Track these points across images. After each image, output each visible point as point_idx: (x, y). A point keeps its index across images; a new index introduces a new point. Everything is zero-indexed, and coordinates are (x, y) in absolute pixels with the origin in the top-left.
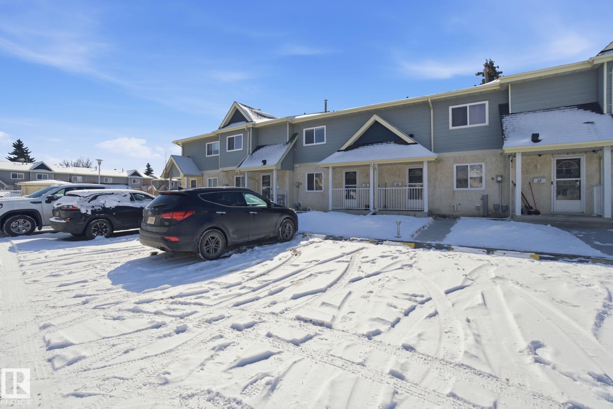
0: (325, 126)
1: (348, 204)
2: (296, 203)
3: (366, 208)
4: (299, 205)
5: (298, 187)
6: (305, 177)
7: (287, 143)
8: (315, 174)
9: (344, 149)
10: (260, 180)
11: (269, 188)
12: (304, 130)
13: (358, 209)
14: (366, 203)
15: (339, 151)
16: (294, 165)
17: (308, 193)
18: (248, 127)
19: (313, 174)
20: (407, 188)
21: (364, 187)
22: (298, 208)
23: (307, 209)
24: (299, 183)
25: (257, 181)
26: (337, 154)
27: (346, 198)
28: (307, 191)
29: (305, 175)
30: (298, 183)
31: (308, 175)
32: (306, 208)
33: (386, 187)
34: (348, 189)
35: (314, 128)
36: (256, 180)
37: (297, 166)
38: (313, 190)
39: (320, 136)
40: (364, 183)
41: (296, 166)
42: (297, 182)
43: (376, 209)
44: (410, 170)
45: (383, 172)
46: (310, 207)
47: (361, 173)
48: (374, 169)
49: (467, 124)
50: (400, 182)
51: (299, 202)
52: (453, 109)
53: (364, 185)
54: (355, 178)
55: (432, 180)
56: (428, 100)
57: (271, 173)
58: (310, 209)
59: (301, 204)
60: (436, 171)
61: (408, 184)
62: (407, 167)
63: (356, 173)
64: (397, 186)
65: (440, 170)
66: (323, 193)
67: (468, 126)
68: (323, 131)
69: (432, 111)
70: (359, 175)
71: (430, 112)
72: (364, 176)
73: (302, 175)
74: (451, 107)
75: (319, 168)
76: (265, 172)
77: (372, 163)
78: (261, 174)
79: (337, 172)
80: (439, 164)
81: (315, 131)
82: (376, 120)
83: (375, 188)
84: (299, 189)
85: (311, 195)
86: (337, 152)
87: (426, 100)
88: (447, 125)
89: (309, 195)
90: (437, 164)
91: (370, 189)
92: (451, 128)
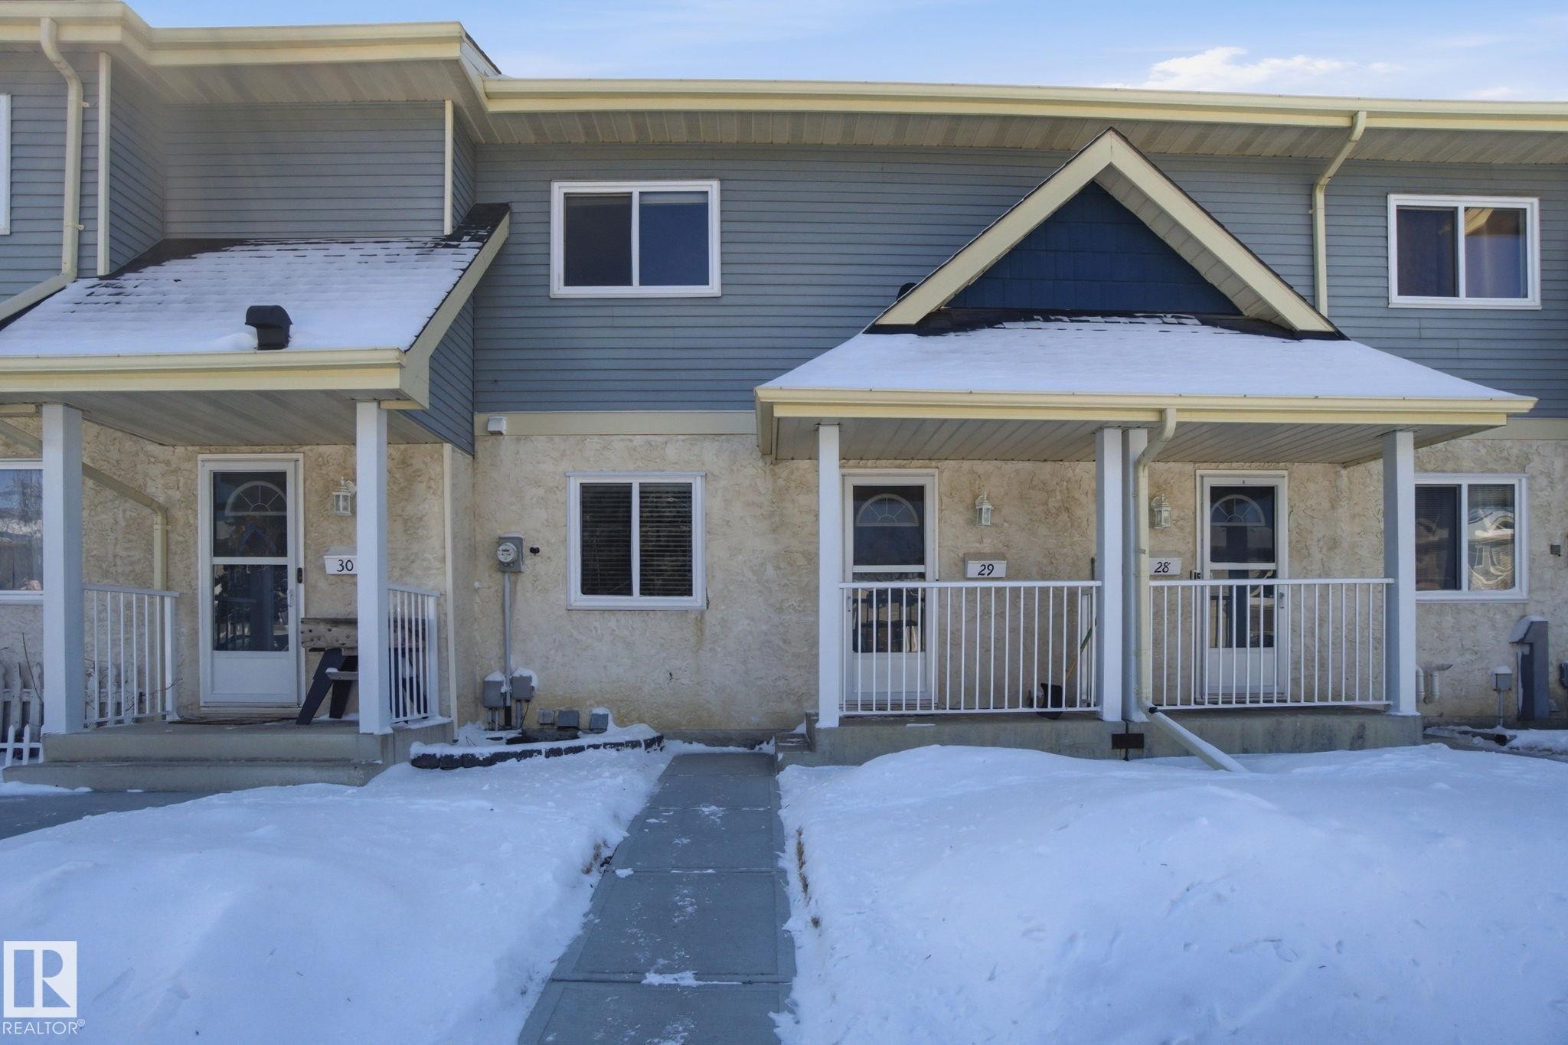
0: (713, 188)
2: (497, 676)
4: (522, 691)
5: (510, 569)
6: (565, 503)
7: (449, 242)
8: (641, 485)
9: (913, 320)
10: (190, 502)
11: (283, 568)
12: (559, 191)
15: (877, 329)
16: (480, 418)
17: (589, 611)
19: (629, 486)
22: (508, 711)
23: (584, 721)
24: (518, 542)
25: (165, 511)
26: (864, 345)
27: (855, 649)
28: (577, 597)
29: (565, 489)
30: (510, 546)
32: (576, 715)
33: (1087, 578)
35: (635, 188)
36: (150, 503)
37: (503, 423)
38: (628, 591)
39: (678, 239)
40: (978, 556)
41: (492, 428)
42: (502, 540)
43: (1152, 710)
44: (1217, 493)
45: (1083, 499)
46: (599, 704)
47: (951, 496)
48: (1138, 463)
49: (1454, 293)
50: (1170, 554)
51: (521, 672)
52: (1402, 212)
53: (974, 568)
54: (916, 524)
55: (1314, 550)
56: (1351, 129)
57: (294, 456)
58: (605, 717)
59: (534, 683)
60: (1333, 507)
61: (1209, 566)
62: (1202, 477)
63: (915, 495)
64: (1161, 572)
65: (1350, 499)
66: (701, 617)
67: (1463, 301)
68: (698, 212)
69: (1320, 198)
70: (941, 510)
71: (1311, 205)
72: (975, 514)
73: (541, 492)
74: (1395, 201)
75: (671, 452)
76: (243, 448)
77: (1162, 412)
78: (200, 457)
79: (793, 485)
80: (1344, 472)
81: (642, 207)
82: (1110, 168)
83: (1138, 576)
84: (515, 583)
85: (613, 624)
86: (864, 333)
87: (1342, 122)
88: (1382, 282)
89: (597, 624)
90: (1337, 473)
91: (1097, 583)
92: (1397, 300)
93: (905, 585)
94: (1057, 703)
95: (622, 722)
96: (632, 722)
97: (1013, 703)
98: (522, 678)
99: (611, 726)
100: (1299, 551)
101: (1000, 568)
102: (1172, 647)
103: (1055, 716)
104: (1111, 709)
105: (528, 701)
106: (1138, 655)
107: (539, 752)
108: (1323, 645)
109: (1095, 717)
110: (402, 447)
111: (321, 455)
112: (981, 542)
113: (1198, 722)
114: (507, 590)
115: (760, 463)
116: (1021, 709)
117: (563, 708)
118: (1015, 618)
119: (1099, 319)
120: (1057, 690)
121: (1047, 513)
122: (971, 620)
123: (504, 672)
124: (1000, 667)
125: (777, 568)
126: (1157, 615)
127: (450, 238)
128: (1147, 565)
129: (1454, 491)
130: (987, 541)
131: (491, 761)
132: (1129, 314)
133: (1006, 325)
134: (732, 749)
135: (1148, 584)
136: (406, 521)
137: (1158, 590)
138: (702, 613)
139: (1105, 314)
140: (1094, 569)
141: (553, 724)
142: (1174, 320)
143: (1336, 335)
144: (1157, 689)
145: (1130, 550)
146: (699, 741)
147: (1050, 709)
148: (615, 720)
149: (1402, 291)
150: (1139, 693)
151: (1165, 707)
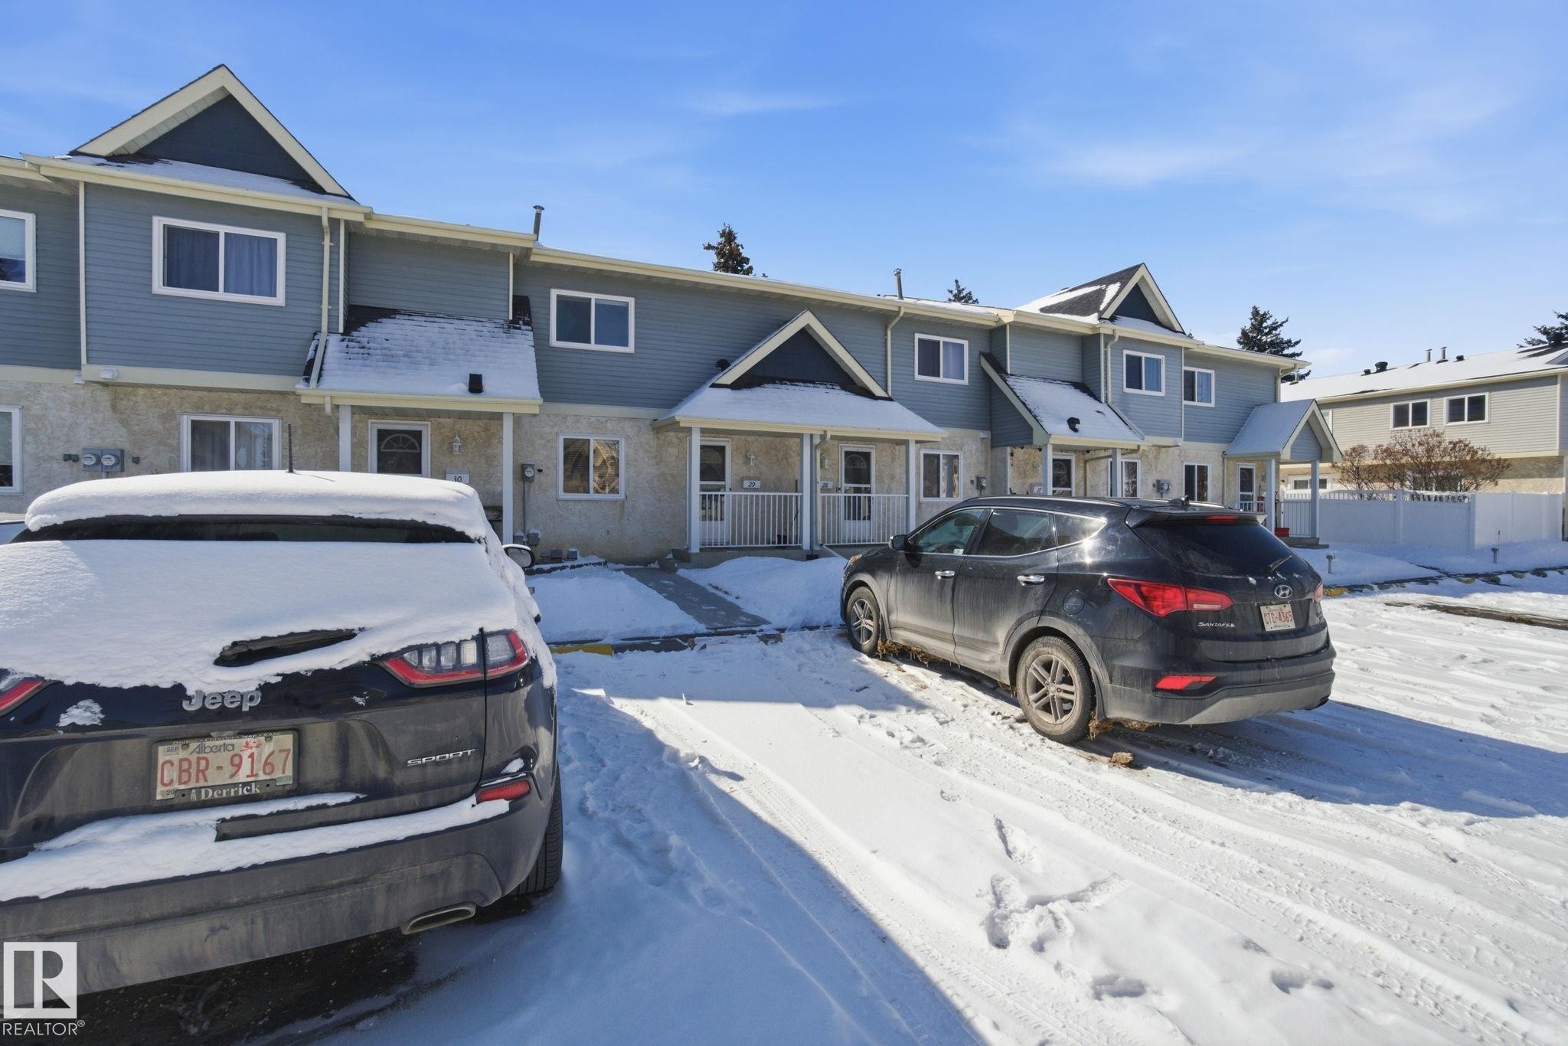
0: (631, 301)
1: (716, 534)
2: (520, 534)
3: (779, 542)
5: (529, 480)
6: (556, 448)
7: (512, 325)
8: (595, 440)
9: (729, 383)
12: (554, 293)
13: (729, 549)
14: (779, 530)
15: (714, 386)
17: (567, 501)
18: (335, 215)
19: (587, 441)
20: (842, 495)
21: (746, 490)
23: (565, 554)
24: (534, 467)
26: (708, 391)
28: (562, 494)
29: (556, 441)
31: (569, 444)
32: (560, 552)
33: (796, 492)
34: (707, 493)
35: (594, 297)
38: (588, 491)
39: (613, 322)
40: (748, 478)
43: (821, 545)
44: (847, 453)
45: (792, 453)
46: (572, 546)
47: (736, 451)
48: (816, 447)
49: (939, 376)
50: (828, 480)
51: (533, 531)
52: (920, 340)
53: (746, 484)
54: (720, 462)
55: (886, 480)
56: (899, 312)
57: (426, 423)
58: (576, 552)
59: (540, 537)
60: (892, 462)
61: (845, 486)
62: (841, 447)
63: (722, 449)
64: (825, 489)
65: (899, 458)
66: (622, 504)
67: (941, 379)
68: (623, 310)
69: (889, 333)
70: (732, 457)
71: (886, 335)
72: (747, 460)
73: (543, 442)
74: (918, 336)
75: (609, 425)
76: (395, 417)
77: (825, 432)
78: (370, 421)
79: (666, 443)
80: (896, 447)
81: (597, 305)
82: (808, 325)
83: (816, 492)
84: (530, 486)
85: (579, 507)
86: (710, 387)
87: (896, 309)
88: (911, 369)
89: (571, 507)
90: (894, 448)
91: (799, 494)
92: (918, 377)
93: (719, 493)
94: (785, 542)
95: (583, 555)
96: (588, 555)
97: (762, 543)
98: (534, 534)
99: (579, 557)
100: (880, 480)
101: (758, 484)
102: (829, 519)
103: (783, 548)
104: (806, 544)
105: (536, 545)
106: (816, 522)
107: (568, 567)
108: (888, 518)
109: (800, 548)
110: (486, 421)
111: (440, 423)
112: (749, 471)
113: (838, 550)
114: (526, 489)
115: (652, 433)
116: (765, 545)
117: (554, 549)
118: (763, 506)
119: (801, 384)
120: (785, 537)
121: (778, 459)
122: (746, 506)
123: (524, 531)
124: (751, 530)
125: (659, 481)
126: (823, 505)
127: (512, 322)
128: (819, 487)
129: (937, 457)
130: (752, 471)
131: (550, 571)
132: (813, 382)
133: (766, 385)
134: (637, 566)
135: (820, 495)
136: (487, 457)
137: (823, 497)
138: (624, 502)
139: (804, 382)
140: (797, 486)
141: (548, 557)
142: (831, 387)
143: (890, 399)
144: (823, 538)
145: (813, 482)
146: (621, 563)
147: (782, 545)
148: (580, 554)
149: (920, 373)
150: (816, 537)
151: (827, 544)
